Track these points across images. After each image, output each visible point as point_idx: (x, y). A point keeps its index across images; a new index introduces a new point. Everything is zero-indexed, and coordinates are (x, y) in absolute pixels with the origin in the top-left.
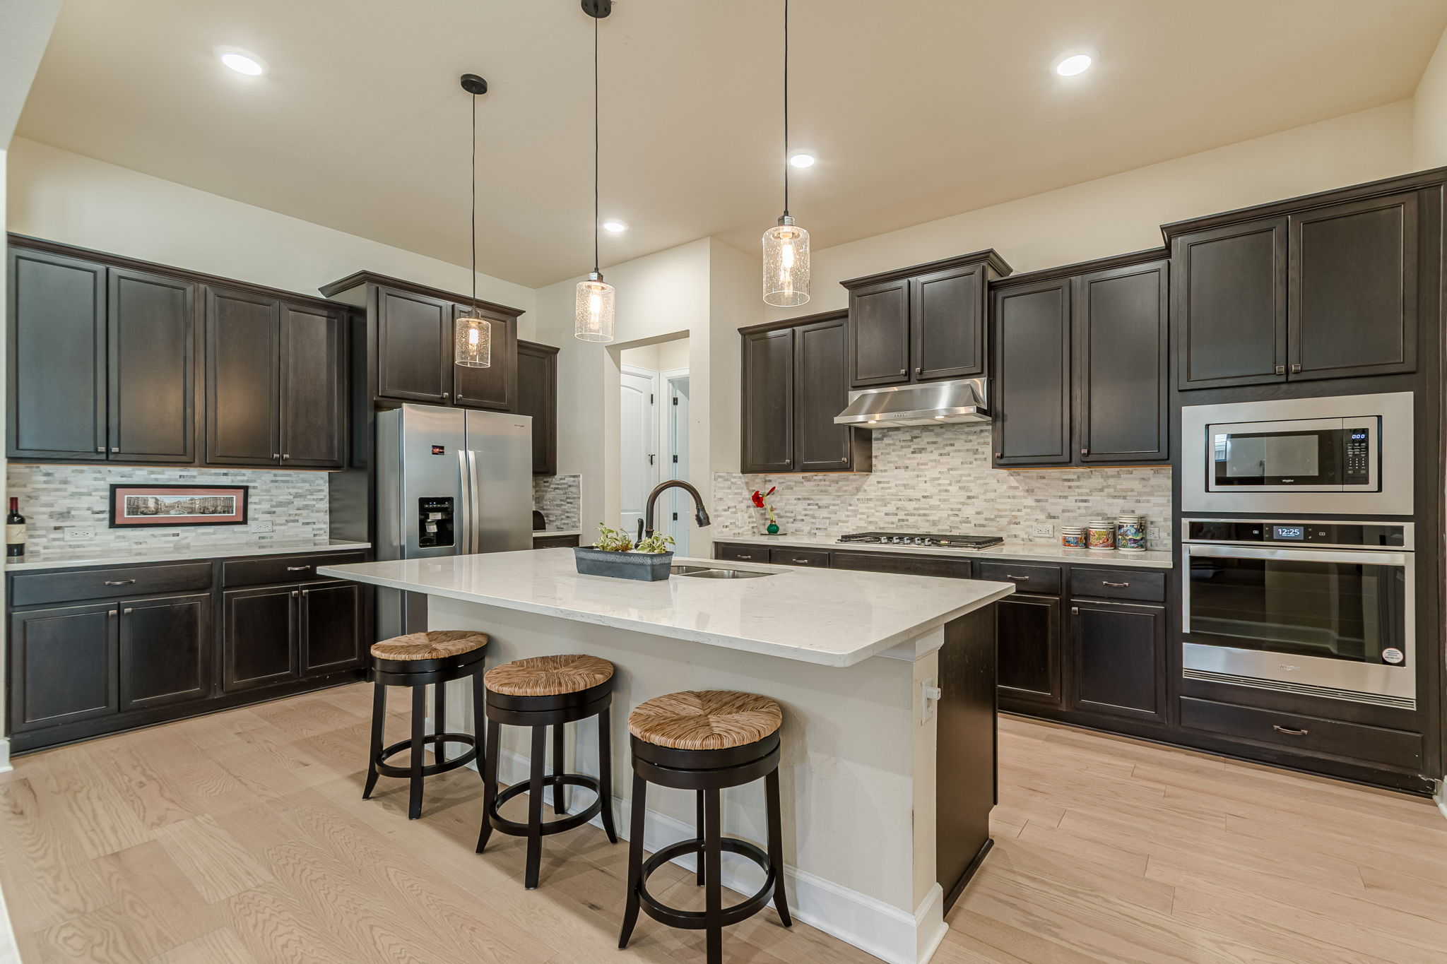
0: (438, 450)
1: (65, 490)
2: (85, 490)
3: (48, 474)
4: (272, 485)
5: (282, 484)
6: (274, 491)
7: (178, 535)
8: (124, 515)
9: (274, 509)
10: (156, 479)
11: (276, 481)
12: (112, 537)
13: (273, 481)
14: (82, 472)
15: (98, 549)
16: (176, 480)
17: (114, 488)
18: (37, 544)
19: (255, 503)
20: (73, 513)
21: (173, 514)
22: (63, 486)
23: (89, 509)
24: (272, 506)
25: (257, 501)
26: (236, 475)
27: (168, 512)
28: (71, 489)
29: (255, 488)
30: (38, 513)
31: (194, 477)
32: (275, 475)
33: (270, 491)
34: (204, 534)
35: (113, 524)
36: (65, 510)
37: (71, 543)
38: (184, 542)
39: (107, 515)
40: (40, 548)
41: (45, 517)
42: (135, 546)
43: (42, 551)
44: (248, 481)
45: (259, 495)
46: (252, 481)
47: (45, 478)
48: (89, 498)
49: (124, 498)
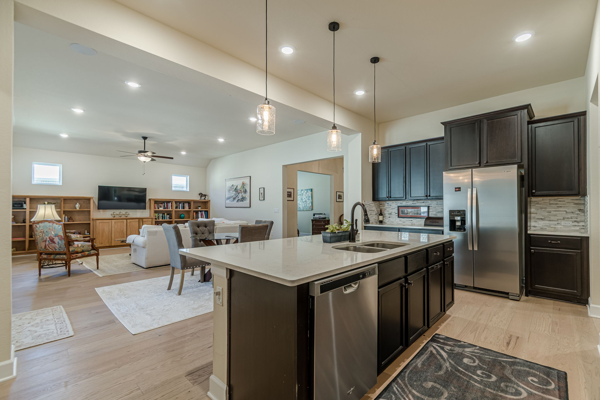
0: (457, 189)
1: (391, 208)
2: (394, 208)
3: (388, 204)
4: (436, 205)
5: (439, 205)
6: (437, 208)
7: (412, 221)
8: (401, 215)
9: (437, 214)
10: (407, 204)
11: (437, 204)
12: (399, 220)
13: (436, 204)
14: (393, 203)
15: (396, 223)
16: (412, 204)
17: (398, 207)
18: (386, 221)
19: (431, 212)
20: (392, 213)
21: (411, 214)
22: (390, 206)
23: (395, 212)
24: (436, 213)
25: (432, 211)
26: (426, 202)
27: (409, 214)
28: (392, 207)
29: (431, 206)
30: (386, 213)
31: (416, 203)
32: (437, 202)
33: (435, 208)
34: (418, 221)
35: (399, 217)
36: (391, 213)
37: (392, 221)
38: (414, 223)
39: (397, 214)
40: (387, 222)
41: (388, 214)
42: (403, 223)
43: (387, 223)
44: (429, 204)
45: (432, 209)
46: (430, 204)
47: (387, 205)
48: (394, 209)
49: (401, 209)
